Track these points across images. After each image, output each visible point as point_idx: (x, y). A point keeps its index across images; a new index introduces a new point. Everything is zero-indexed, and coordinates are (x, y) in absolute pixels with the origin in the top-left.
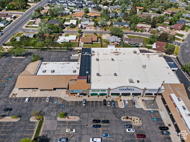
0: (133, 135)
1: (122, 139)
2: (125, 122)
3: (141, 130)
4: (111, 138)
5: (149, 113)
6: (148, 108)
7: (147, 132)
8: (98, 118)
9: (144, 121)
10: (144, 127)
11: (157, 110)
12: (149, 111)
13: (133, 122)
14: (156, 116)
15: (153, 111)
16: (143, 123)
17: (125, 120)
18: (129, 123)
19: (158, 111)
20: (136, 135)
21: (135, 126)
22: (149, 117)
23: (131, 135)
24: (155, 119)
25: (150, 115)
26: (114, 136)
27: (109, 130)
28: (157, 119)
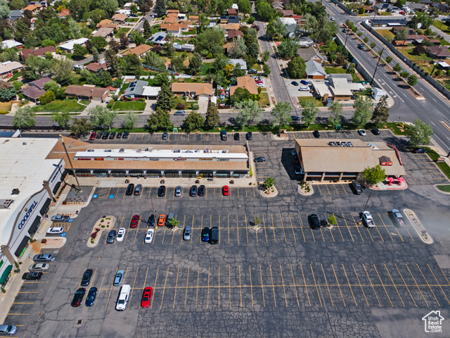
0: (129, 233)
1: (133, 251)
2: (101, 242)
3: (125, 219)
4: (125, 269)
5: (95, 201)
6: (85, 200)
7: (130, 213)
8: (70, 295)
9: (110, 213)
10: (120, 215)
11: (94, 188)
12: (92, 200)
13: (106, 228)
14: (107, 194)
15: (95, 194)
16: (113, 215)
17: (97, 240)
18: (105, 235)
19: (97, 189)
20: (132, 229)
21: (114, 227)
22: (104, 203)
23: (129, 235)
24: (111, 196)
25: (101, 201)
26: (125, 263)
27: (109, 271)
28: (111, 193)
